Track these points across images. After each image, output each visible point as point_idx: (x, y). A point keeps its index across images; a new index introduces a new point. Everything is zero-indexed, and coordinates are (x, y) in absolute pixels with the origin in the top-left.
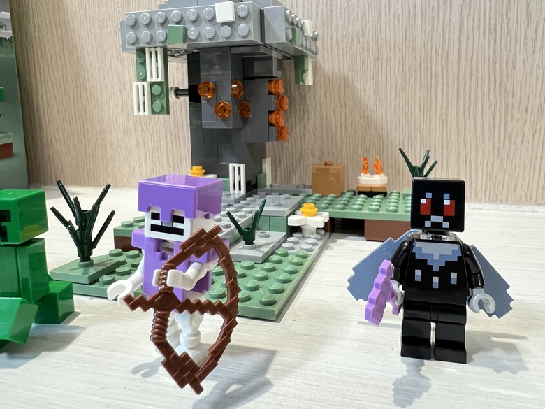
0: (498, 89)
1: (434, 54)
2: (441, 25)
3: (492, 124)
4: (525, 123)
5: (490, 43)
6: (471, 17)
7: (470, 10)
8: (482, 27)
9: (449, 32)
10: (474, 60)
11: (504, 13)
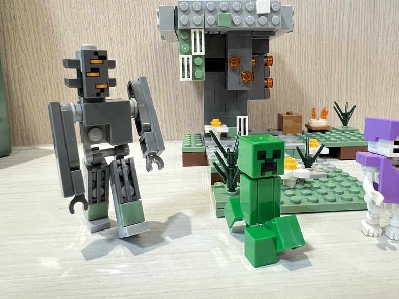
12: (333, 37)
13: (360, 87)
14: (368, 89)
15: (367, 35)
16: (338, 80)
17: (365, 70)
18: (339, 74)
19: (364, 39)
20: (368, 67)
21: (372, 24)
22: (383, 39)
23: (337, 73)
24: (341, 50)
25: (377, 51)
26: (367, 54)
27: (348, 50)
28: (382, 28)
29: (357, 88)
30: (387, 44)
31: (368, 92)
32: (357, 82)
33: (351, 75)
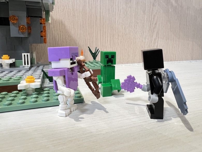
0: (111, 29)
1: (92, 16)
2: (94, 6)
3: (110, 39)
4: (119, 39)
5: (108, 14)
6: (103, 5)
7: (103, 3)
8: (106, 9)
9: (97, 9)
10: (104, 19)
11: (112, 5)
12: (92, 13)
13: (108, 40)
15: (110, 14)
16: (96, 36)
17: (110, 31)
18: (96, 33)
19: (108, 15)
20: (111, 30)
21: (112, 8)
22: (118, 16)
23: (95, 32)
24: (97, 20)
25: (115, 22)
26: (110, 23)
27: (100, 21)
28: (117, 10)
29: (106, 41)
30: (120, 18)
31: (111, 43)
32: (105, 37)
33: (102, 33)
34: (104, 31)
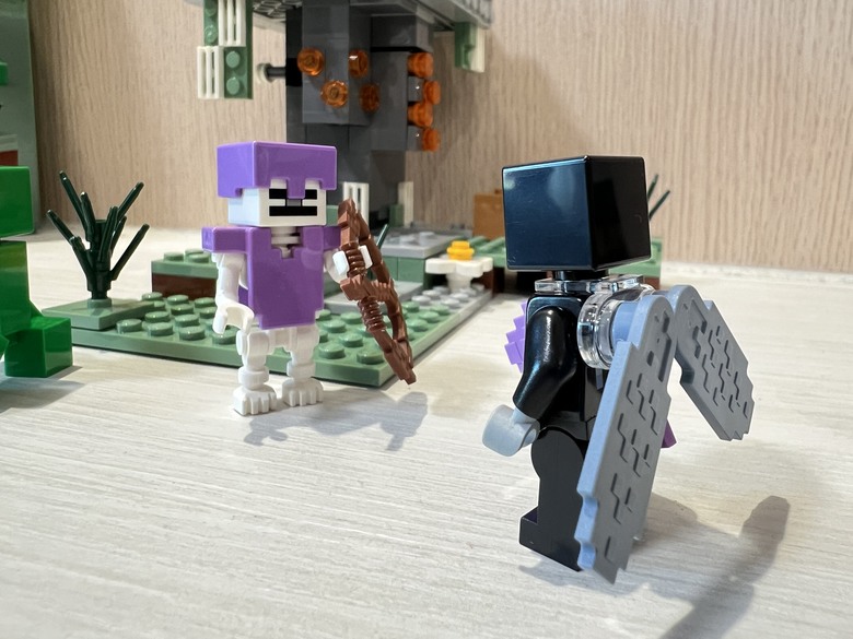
3: (762, 141)
4: (814, 140)
5: (763, 13)
14: (769, 152)
16: (684, 125)
18: (689, 111)
20: (772, 94)
23: (681, 108)
24: (695, 49)
25: (800, 51)
26: (769, 59)
27: (714, 50)
31: (769, 158)
34: (734, 99)
